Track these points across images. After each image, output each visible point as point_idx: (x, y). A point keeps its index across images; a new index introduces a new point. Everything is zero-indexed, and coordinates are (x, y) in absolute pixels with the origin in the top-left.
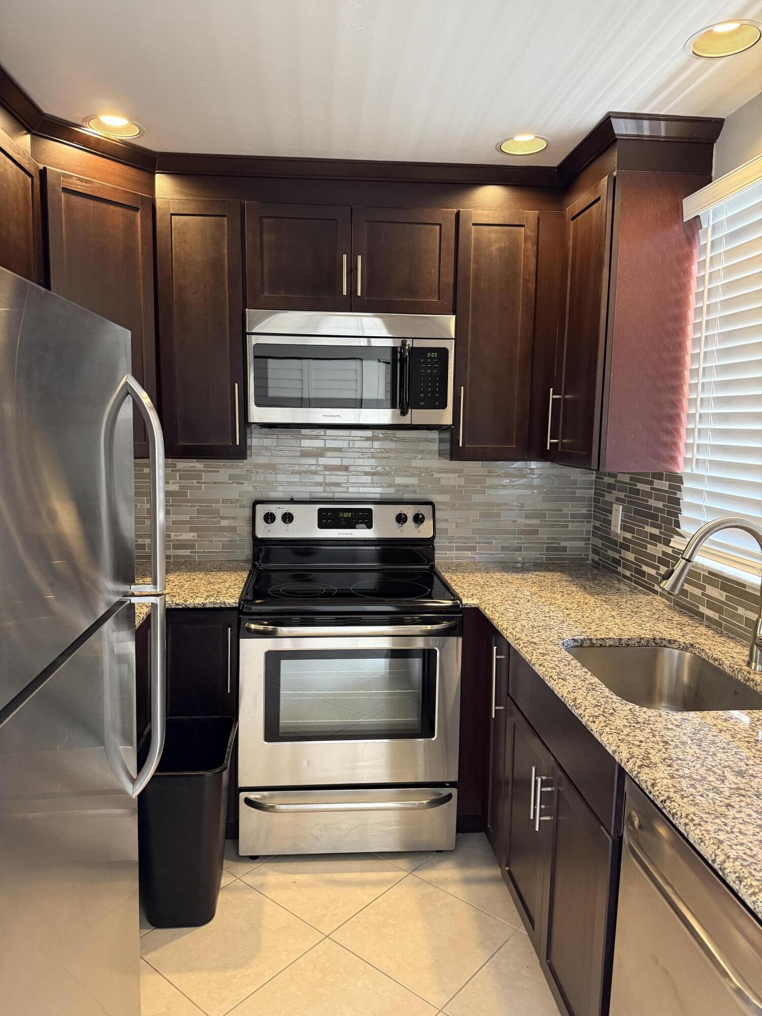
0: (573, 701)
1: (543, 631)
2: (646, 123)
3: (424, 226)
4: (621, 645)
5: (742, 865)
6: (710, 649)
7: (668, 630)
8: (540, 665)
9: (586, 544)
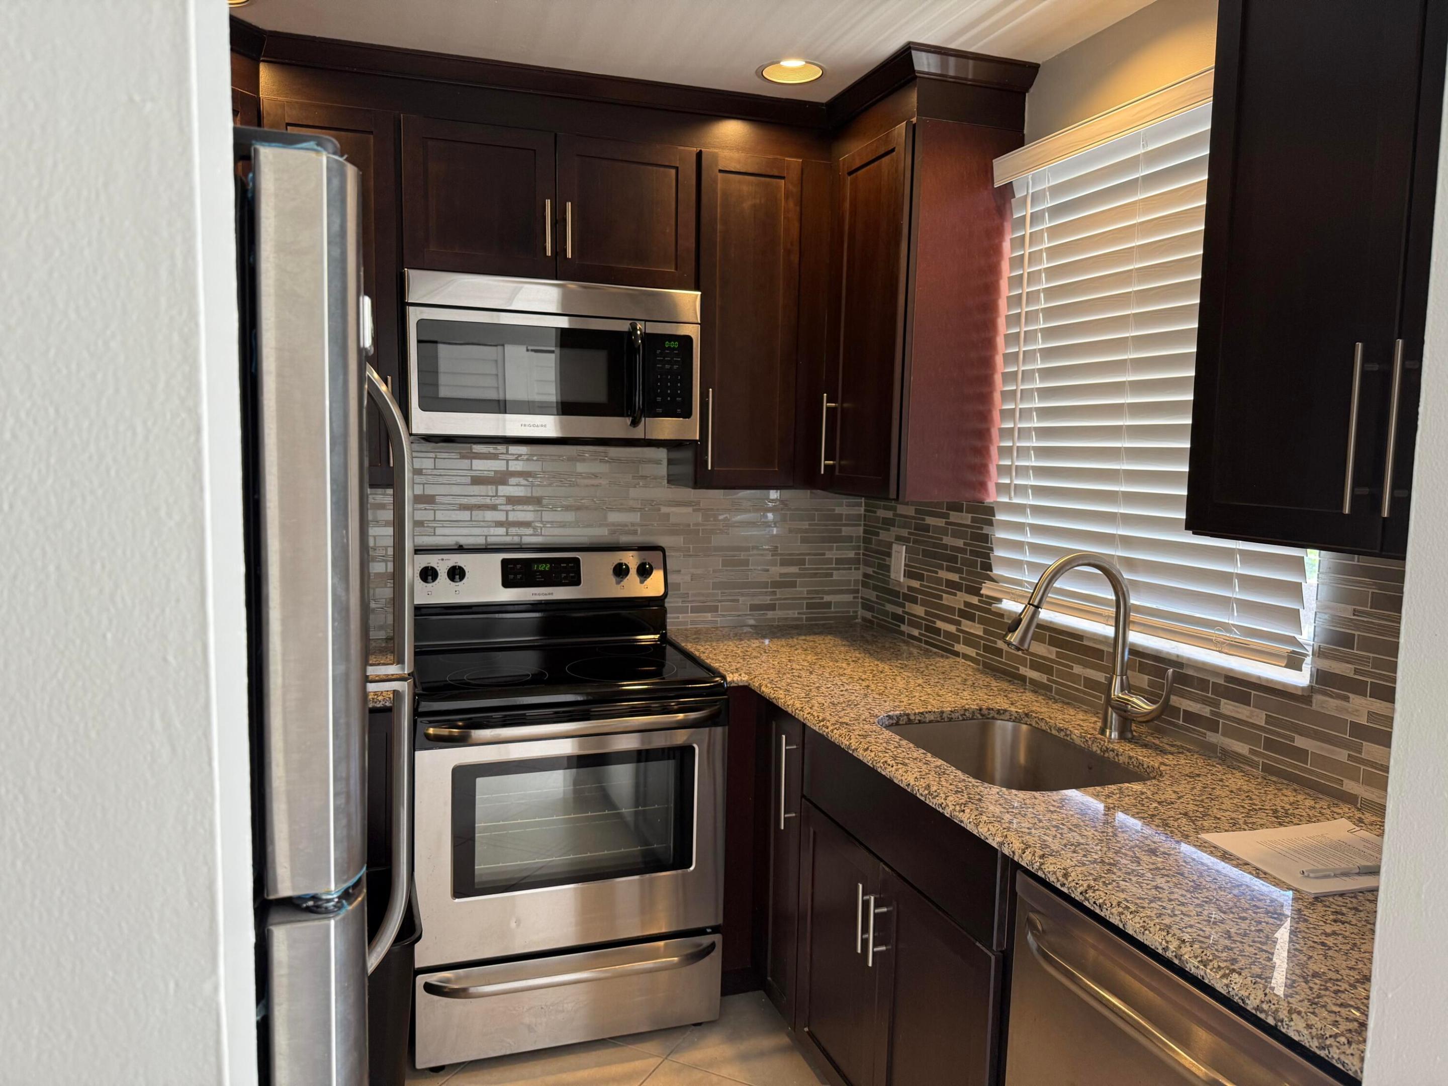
0: (925, 789)
1: (848, 709)
2: (952, 60)
3: (655, 168)
4: (942, 718)
5: (1201, 948)
6: (1051, 718)
7: (991, 698)
8: (866, 750)
9: (854, 598)
